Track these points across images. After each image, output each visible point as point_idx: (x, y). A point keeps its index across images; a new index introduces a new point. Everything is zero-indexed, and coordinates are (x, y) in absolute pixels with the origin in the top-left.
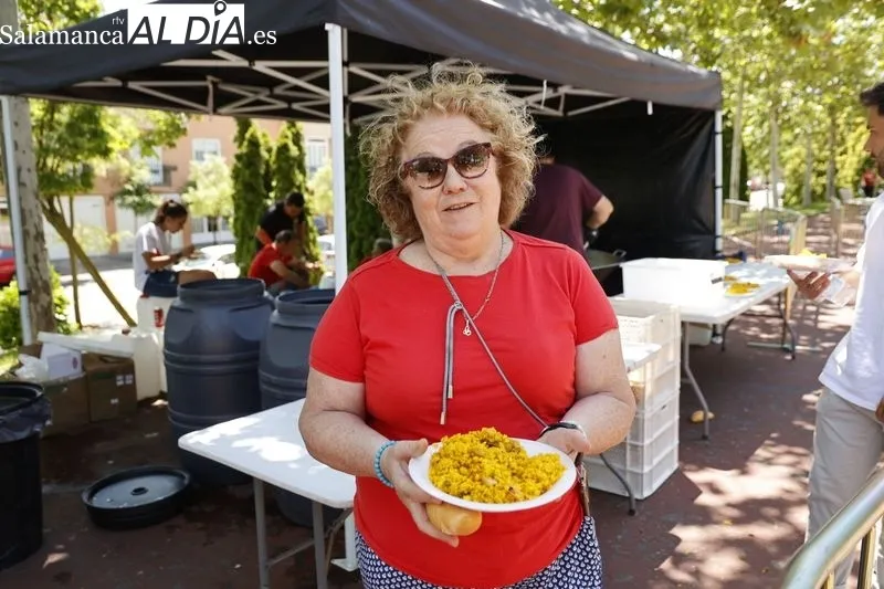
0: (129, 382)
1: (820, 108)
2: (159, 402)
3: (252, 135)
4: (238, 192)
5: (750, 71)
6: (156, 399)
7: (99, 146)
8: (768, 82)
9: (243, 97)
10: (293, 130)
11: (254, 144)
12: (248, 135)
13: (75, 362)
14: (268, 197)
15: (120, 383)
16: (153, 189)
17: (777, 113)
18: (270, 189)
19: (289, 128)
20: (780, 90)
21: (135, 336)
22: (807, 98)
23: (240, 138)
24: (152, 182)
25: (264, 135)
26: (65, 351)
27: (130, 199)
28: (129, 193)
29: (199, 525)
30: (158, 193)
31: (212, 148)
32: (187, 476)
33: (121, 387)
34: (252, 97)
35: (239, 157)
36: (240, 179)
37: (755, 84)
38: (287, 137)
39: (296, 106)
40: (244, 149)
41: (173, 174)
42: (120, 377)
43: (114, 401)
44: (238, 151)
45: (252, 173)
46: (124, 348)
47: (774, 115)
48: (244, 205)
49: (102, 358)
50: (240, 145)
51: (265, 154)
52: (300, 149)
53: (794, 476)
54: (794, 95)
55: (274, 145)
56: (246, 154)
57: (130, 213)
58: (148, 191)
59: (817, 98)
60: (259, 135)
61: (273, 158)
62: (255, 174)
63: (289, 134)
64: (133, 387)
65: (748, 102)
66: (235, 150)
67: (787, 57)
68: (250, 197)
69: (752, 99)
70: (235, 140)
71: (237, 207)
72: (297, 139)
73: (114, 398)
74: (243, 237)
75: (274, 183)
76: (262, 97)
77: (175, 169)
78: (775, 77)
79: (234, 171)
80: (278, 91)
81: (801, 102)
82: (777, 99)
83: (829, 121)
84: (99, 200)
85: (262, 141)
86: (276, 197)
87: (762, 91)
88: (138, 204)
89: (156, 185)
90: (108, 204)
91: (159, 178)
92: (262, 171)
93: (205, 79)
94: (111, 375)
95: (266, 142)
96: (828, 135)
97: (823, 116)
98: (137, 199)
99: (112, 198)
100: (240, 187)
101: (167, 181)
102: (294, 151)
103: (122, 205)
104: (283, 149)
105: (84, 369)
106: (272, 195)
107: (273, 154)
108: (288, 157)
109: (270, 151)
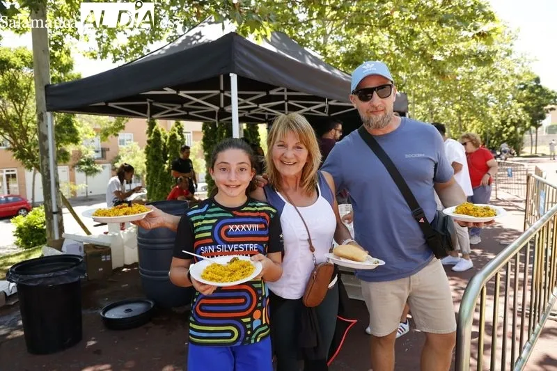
0: (108, 259)
1: (454, 111)
2: (125, 270)
3: (156, 130)
4: (148, 160)
5: (417, 93)
6: (123, 268)
7: (74, 137)
8: (426, 98)
9: (165, 109)
10: (178, 126)
11: (157, 134)
12: (154, 130)
13: (80, 249)
14: (165, 163)
15: (103, 260)
16: (96, 161)
17: (432, 114)
18: (166, 158)
19: (176, 126)
20: (433, 103)
21: (111, 235)
22: (447, 106)
23: (150, 132)
24: (96, 157)
25: (162, 130)
26: (75, 242)
27: (84, 167)
28: (83, 163)
29: (161, 326)
30: (99, 163)
31: (129, 138)
32: (151, 302)
33: (104, 261)
34: (170, 109)
35: (149, 142)
36: (150, 153)
37: (420, 100)
38: (175, 130)
39: (191, 113)
40: (152, 138)
41: (107, 153)
42: (103, 257)
43: (101, 269)
44: (149, 139)
45: (156, 149)
46: (106, 241)
47: (430, 115)
48: (152, 167)
49: (95, 246)
50: (150, 136)
51: (163, 140)
52: (182, 136)
53: (456, 290)
54: (440, 105)
55: (168, 135)
56: (153, 140)
57: (83, 174)
58: (94, 163)
59: (451, 107)
60: (160, 129)
61: (168, 142)
62: (158, 150)
63: (176, 129)
64: (110, 262)
65: (417, 108)
66: (146, 138)
67: (435, 86)
68: (156, 163)
69: (420, 107)
70: (147, 133)
71: (148, 169)
72: (181, 131)
73: (100, 268)
74: (152, 185)
75: (168, 156)
76: (175, 109)
77: (108, 150)
78: (429, 96)
79: (146, 149)
80: (186, 105)
81: (444, 108)
82: (431, 107)
83: (457, 118)
84: (66, 168)
85: (161, 133)
86: (169, 163)
87: (424, 103)
88: (88, 170)
89: (98, 159)
90: (70, 170)
91: (99, 155)
92: (162, 149)
93: (146, 101)
94: (99, 255)
95: (164, 134)
96: (457, 125)
97: (455, 116)
98: (87, 167)
99: (73, 167)
100: (150, 158)
101: (103, 156)
102: (179, 138)
103: (79, 170)
104: (173, 136)
105: (85, 252)
106: (167, 162)
107: (168, 139)
108: (176, 141)
109: (166, 138)
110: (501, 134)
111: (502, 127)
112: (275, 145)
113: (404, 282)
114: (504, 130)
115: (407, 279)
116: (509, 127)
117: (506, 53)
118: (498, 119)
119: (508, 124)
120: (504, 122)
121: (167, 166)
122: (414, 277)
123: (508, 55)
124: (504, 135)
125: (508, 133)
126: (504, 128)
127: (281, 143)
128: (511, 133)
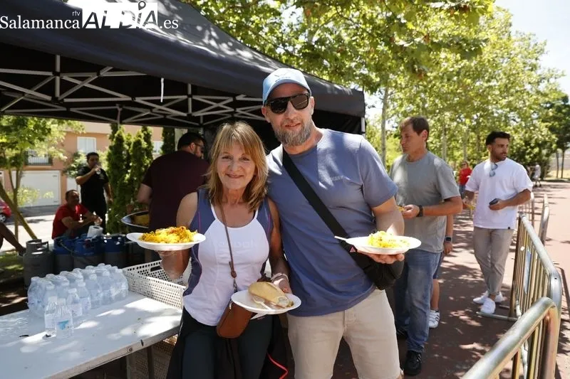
3: (118, 135)
4: (110, 169)
10: (145, 132)
11: (120, 140)
12: (116, 135)
14: (126, 172)
18: (128, 167)
19: (142, 131)
23: (112, 136)
25: (126, 135)
27: (74, 173)
35: (111, 148)
38: (140, 136)
40: (114, 143)
44: (111, 144)
45: (117, 157)
50: (112, 141)
51: (126, 146)
52: (149, 143)
55: (132, 140)
56: (115, 146)
60: (123, 134)
61: (131, 149)
62: (120, 158)
63: (142, 135)
66: (109, 143)
68: (116, 172)
70: (110, 138)
72: (147, 138)
75: (131, 164)
79: (108, 156)
84: (58, 173)
85: (125, 138)
86: (132, 172)
90: (62, 175)
92: (124, 157)
95: (128, 139)
99: (64, 172)
102: (144, 145)
103: (70, 176)
104: (138, 143)
106: (129, 171)
107: (132, 145)
108: (140, 148)
109: (129, 144)
110: (524, 155)
111: (525, 148)
112: (220, 157)
113: (337, 317)
114: (528, 151)
115: (341, 313)
116: (532, 148)
117: (530, 68)
118: (521, 139)
119: (532, 145)
120: (527, 143)
121: (128, 176)
122: (349, 311)
123: (532, 70)
124: (527, 157)
125: (532, 155)
126: (527, 149)
127: (225, 155)
128: (535, 156)
